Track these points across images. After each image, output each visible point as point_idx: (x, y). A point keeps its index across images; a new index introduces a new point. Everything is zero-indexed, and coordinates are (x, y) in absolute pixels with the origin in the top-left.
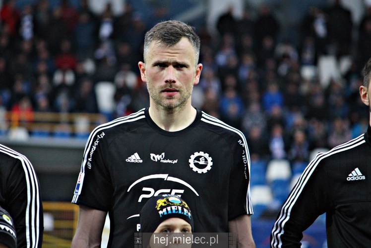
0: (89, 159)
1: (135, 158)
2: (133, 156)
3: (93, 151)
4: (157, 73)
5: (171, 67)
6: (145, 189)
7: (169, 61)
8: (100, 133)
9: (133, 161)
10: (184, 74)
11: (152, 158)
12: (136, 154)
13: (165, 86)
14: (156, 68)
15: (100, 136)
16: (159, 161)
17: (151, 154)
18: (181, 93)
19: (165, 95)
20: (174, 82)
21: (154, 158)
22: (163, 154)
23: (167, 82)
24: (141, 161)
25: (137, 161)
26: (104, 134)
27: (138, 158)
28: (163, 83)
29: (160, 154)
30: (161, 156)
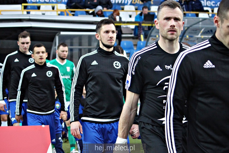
0: (133, 70)
1: (158, 68)
2: (157, 67)
3: (135, 66)
4: (166, 23)
5: (172, 20)
6: (166, 83)
7: (172, 17)
8: (138, 57)
9: (157, 70)
10: (179, 23)
11: (166, 68)
12: (158, 66)
13: (170, 29)
14: (165, 21)
15: (138, 59)
16: (170, 69)
17: (165, 66)
18: (177, 33)
19: (170, 33)
20: (174, 26)
21: (167, 68)
22: (171, 65)
23: (171, 26)
24: (161, 70)
25: (159, 70)
26: (140, 57)
27: (160, 68)
28: (169, 27)
29: (169, 66)
30: (170, 66)
